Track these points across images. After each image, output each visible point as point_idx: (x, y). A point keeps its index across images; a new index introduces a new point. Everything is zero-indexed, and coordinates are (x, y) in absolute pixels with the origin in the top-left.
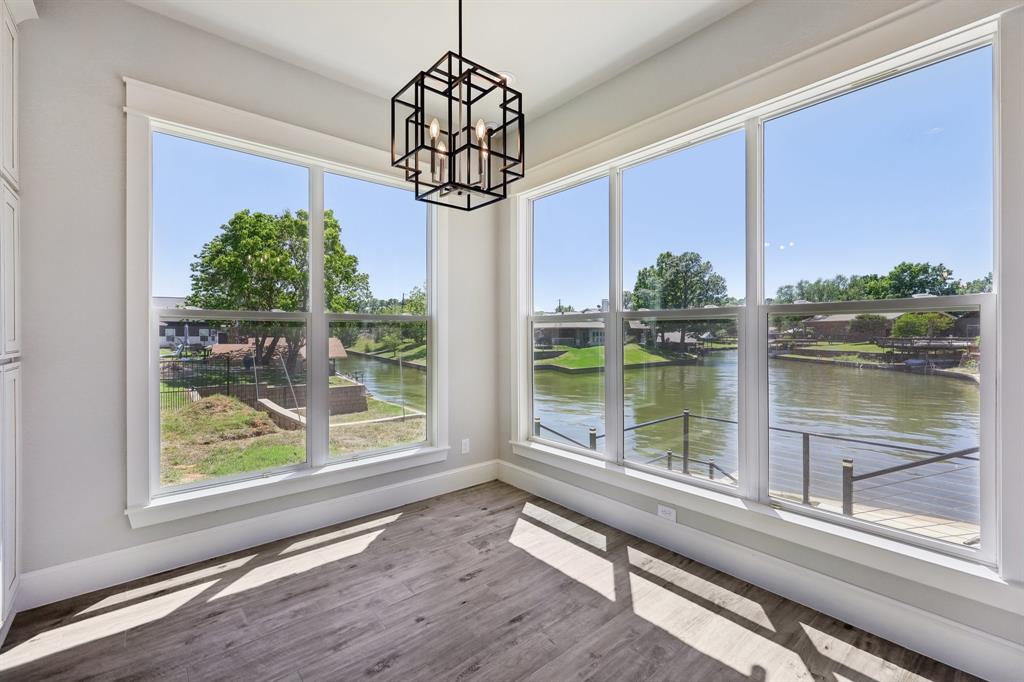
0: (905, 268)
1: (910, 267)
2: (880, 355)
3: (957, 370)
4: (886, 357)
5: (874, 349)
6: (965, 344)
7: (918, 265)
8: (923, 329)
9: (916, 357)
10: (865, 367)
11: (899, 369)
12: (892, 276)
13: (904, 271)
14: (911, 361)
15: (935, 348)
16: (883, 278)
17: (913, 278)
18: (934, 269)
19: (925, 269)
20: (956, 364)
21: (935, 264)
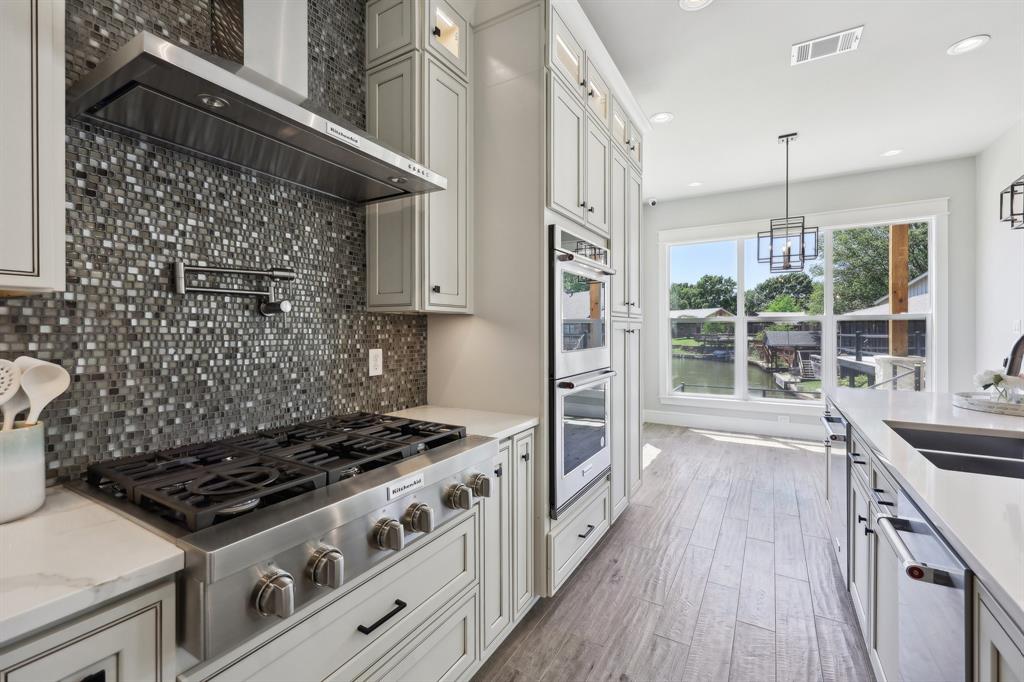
0: (707, 279)
1: (710, 278)
2: (695, 348)
4: (700, 349)
5: (692, 343)
6: (752, 339)
7: (715, 277)
8: (722, 327)
9: (720, 348)
10: (687, 357)
11: (710, 359)
12: (700, 285)
13: (707, 281)
14: (717, 352)
16: (692, 286)
17: (713, 287)
18: (726, 281)
19: (720, 280)
21: (726, 277)
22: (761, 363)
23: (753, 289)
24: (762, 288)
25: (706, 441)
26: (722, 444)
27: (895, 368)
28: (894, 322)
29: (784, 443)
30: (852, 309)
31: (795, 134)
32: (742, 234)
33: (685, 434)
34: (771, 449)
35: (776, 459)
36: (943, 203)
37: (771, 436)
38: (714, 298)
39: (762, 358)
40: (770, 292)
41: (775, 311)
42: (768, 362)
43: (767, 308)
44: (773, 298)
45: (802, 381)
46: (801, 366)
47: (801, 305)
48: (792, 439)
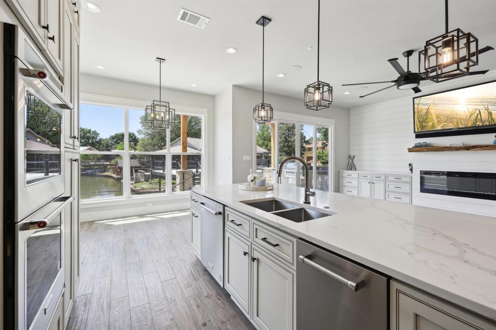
3: (106, 174)
6: (108, 163)
7: (86, 129)
8: (92, 157)
9: (90, 169)
14: (88, 171)
15: (97, 165)
17: (85, 135)
18: (93, 132)
19: (89, 131)
20: (105, 171)
21: (93, 130)
22: (114, 176)
23: (108, 138)
24: (113, 138)
25: (109, 227)
26: (119, 226)
27: (184, 174)
28: (183, 156)
29: (152, 217)
30: (155, 150)
31: (164, 60)
32: (128, 106)
33: (93, 226)
34: (147, 222)
35: (152, 227)
36: (205, 110)
37: (143, 215)
38: (85, 141)
39: (114, 173)
40: (117, 140)
41: (120, 149)
42: (118, 175)
43: (116, 148)
44: (119, 143)
45: (135, 183)
46: (134, 176)
47: (132, 148)
48: (154, 213)
